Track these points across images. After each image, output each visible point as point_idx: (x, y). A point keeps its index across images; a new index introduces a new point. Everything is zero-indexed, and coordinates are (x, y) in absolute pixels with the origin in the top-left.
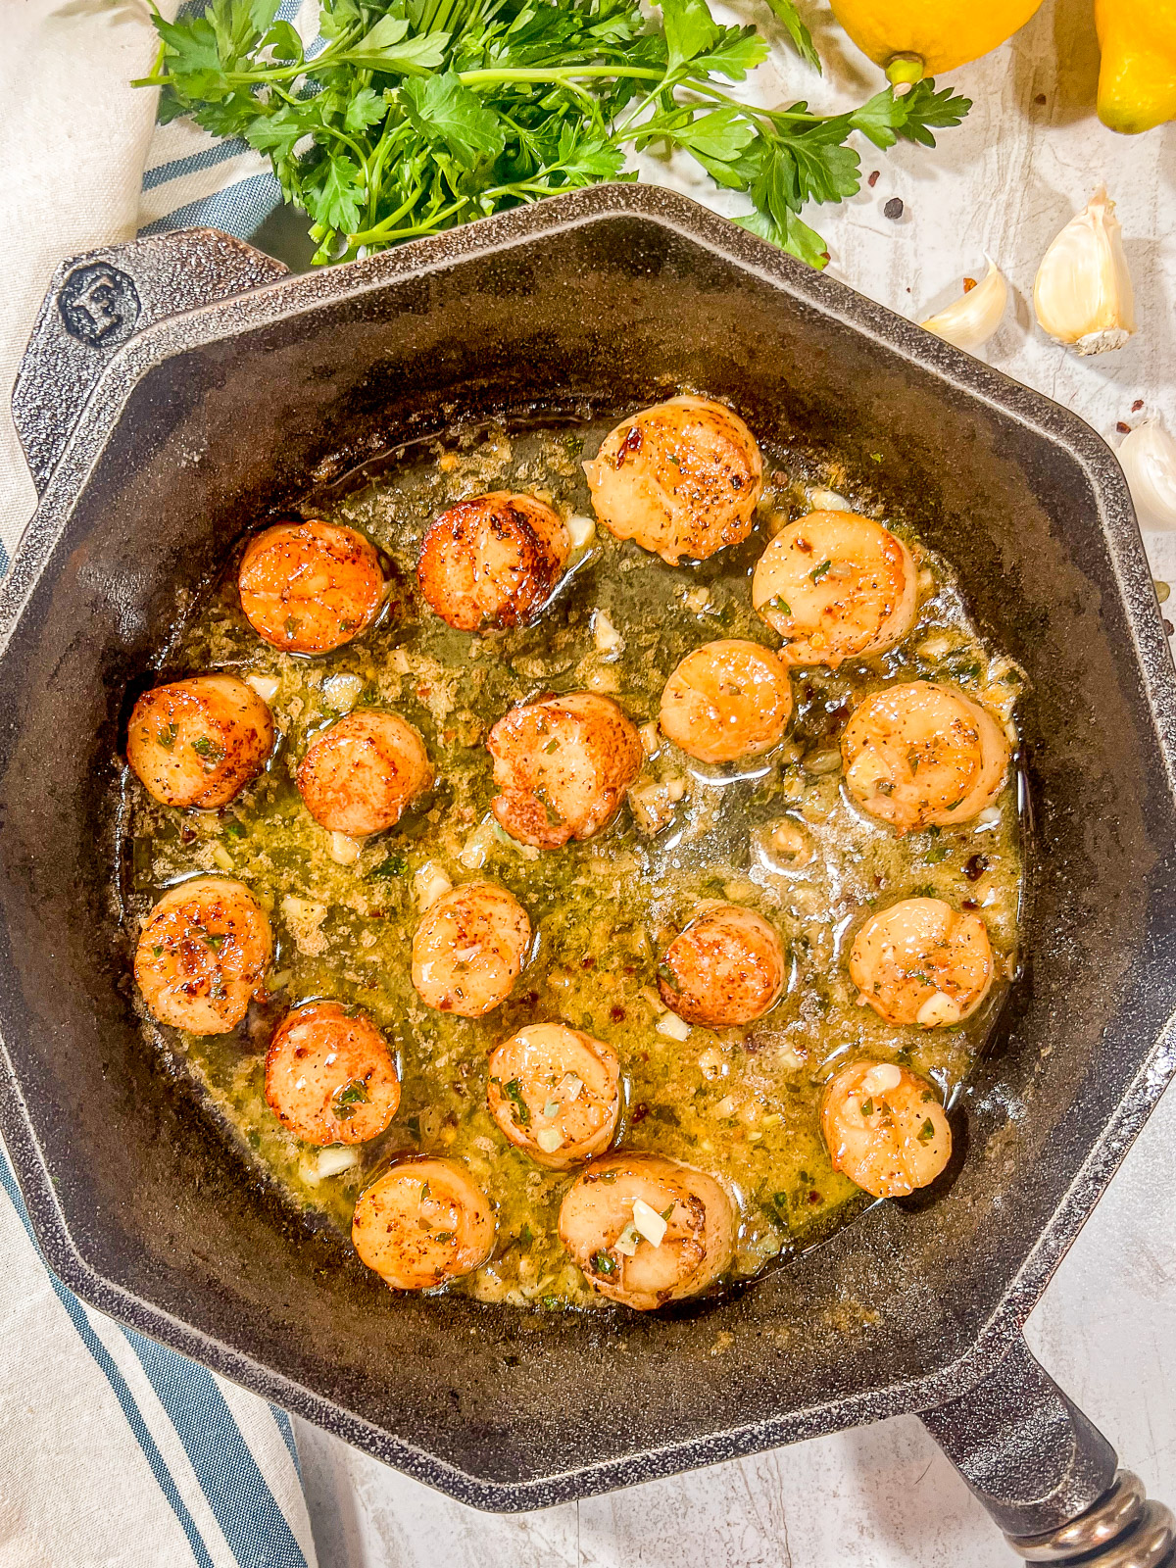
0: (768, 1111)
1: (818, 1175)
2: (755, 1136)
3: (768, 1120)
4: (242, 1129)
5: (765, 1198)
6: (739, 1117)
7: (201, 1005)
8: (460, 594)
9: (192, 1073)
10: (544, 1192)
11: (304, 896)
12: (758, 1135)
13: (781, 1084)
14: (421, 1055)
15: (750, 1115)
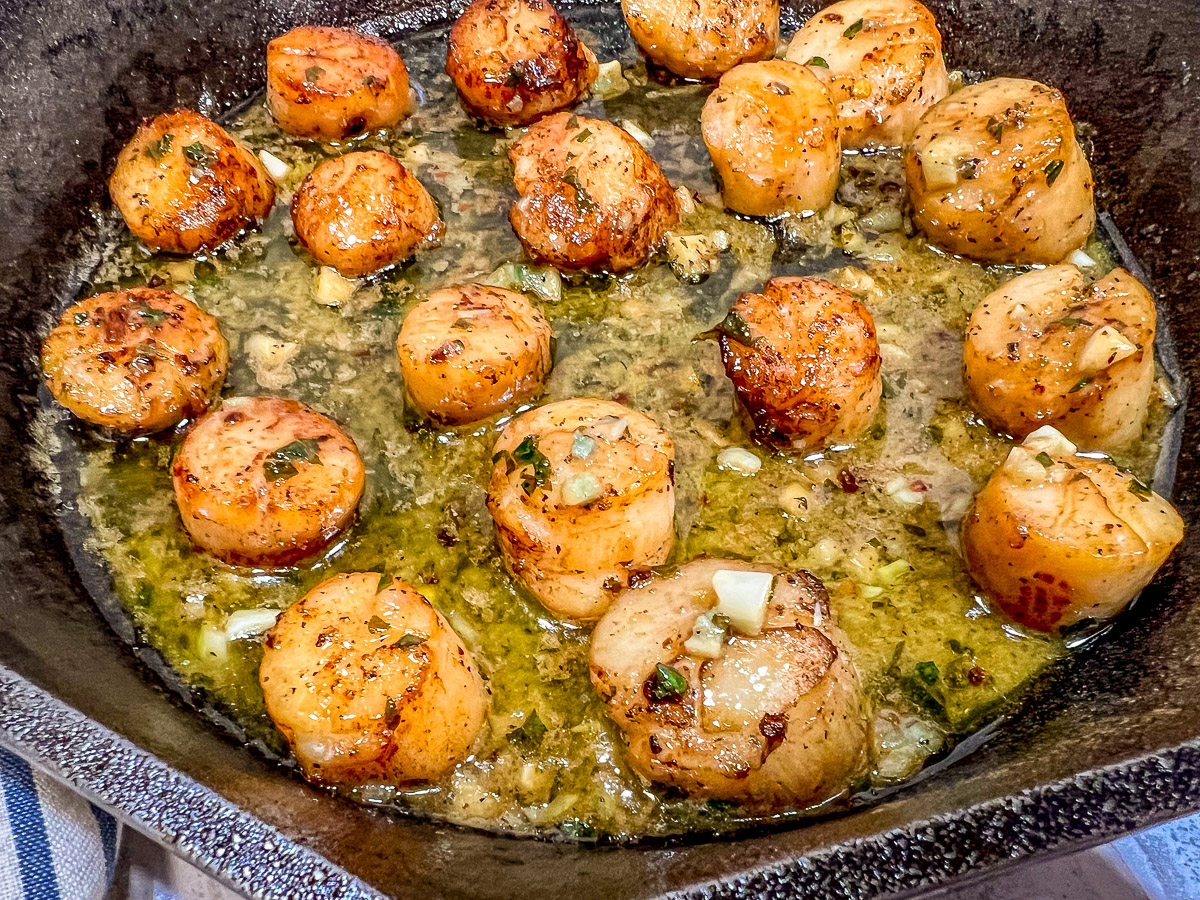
0: (886, 559)
1: (975, 642)
2: (874, 592)
3: (886, 571)
4: (131, 578)
5: (905, 670)
6: (846, 565)
7: (116, 376)
8: (489, 51)
9: (82, 510)
10: (562, 661)
11: (276, 335)
12: (878, 590)
13: (899, 526)
14: (397, 491)
15: (861, 562)
